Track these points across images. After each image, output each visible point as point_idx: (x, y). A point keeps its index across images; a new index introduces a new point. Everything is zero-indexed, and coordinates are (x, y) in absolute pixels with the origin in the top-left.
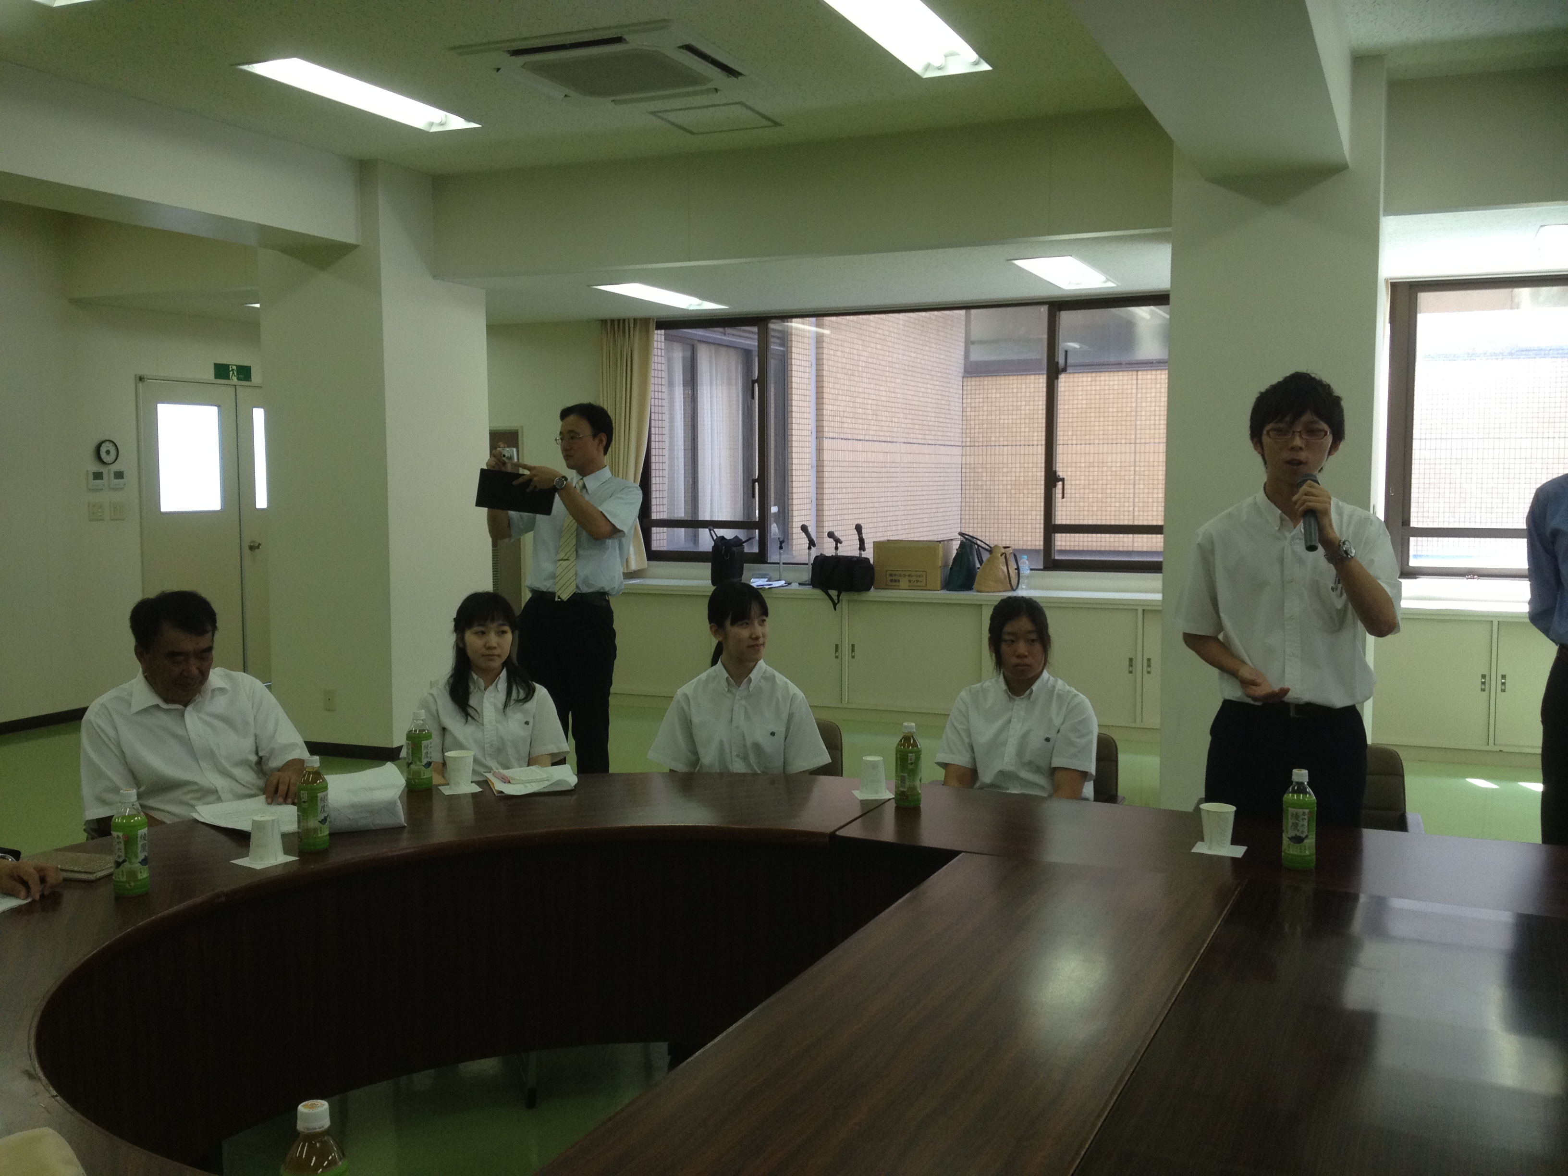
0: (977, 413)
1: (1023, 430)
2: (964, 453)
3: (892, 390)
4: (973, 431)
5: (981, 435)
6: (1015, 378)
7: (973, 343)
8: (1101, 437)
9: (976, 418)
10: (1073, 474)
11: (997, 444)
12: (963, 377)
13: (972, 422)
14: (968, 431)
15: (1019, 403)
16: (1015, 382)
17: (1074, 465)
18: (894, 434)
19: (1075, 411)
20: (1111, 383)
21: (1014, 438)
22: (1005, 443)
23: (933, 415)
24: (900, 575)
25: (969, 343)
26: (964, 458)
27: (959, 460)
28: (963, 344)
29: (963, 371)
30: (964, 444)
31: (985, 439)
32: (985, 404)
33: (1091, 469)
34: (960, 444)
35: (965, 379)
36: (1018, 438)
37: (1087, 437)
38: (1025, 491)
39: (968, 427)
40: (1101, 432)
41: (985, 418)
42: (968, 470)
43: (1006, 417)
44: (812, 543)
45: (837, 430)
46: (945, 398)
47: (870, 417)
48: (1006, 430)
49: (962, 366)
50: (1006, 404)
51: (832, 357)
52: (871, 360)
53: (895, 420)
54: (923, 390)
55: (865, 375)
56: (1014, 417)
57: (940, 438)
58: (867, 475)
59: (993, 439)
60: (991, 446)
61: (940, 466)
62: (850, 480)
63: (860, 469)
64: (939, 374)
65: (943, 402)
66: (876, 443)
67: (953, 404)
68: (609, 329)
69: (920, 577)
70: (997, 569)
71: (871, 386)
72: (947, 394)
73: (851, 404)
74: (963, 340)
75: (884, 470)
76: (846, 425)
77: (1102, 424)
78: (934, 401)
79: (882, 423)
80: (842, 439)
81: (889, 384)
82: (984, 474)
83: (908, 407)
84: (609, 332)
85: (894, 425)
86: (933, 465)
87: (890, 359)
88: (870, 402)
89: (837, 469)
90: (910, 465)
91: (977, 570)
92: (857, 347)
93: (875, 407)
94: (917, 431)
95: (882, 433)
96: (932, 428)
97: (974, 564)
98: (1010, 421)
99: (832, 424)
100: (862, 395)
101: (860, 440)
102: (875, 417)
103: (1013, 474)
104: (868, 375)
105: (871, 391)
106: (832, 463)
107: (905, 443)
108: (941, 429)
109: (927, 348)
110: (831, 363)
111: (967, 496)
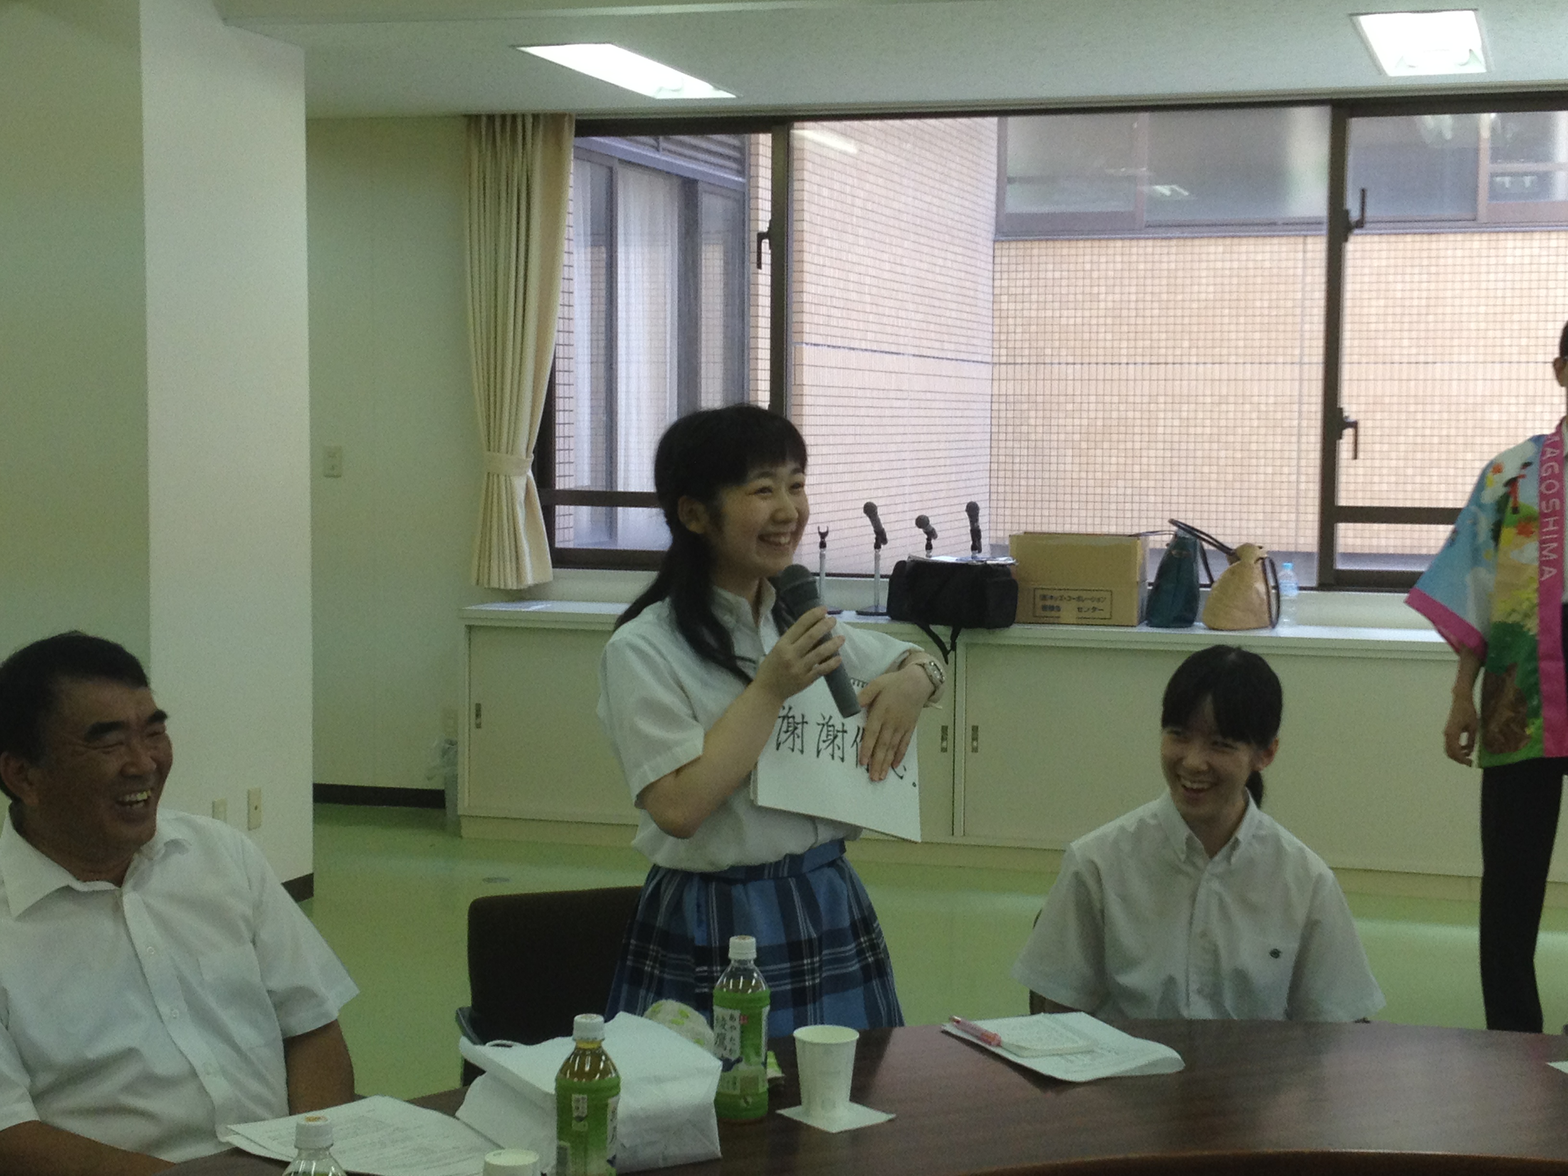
0: (1019, 306)
1: (1101, 336)
2: (996, 376)
3: (897, 260)
4: (1011, 336)
5: (1027, 345)
7: (1011, 180)
8: (1241, 351)
9: (1019, 314)
10: (1192, 415)
11: (1056, 360)
12: (995, 241)
13: (1011, 321)
14: (1003, 337)
15: (1095, 290)
16: (1088, 251)
17: (1192, 399)
18: (901, 340)
19: (1195, 305)
20: (1259, 257)
21: (1086, 352)
22: (1071, 359)
23: (954, 306)
24: (1062, 598)
25: (1004, 180)
26: (996, 383)
27: (986, 387)
28: (994, 183)
29: (992, 229)
30: (996, 360)
31: (1033, 352)
32: (1035, 290)
33: (1224, 407)
34: (988, 359)
35: (997, 245)
36: (1093, 351)
37: (1217, 351)
38: (1106, 445)
39: (1004, 329)
40: (1241, 343)
41: (1034, 313)
42: (1003, 406)
43: (1072, 313)
44: (881, 538)
45: (822, 330)
46: (970, 277)
47: (868, 308)
48: (1071, 336)
49: (993, 221)
50: (1072, 290)
51: (816, 199)
52: (869, 206)
53: (902, 314)
54: (940, 262)
55: (861, 231)
56: (1087, 313)
57: (963, 348)
58: (863, 412)
59: (1048, 351)
60: (1044, 364)
61: (962, 398)
62: (839, 421)
63: (854, 402)
64: (962, 235)
65: (968, 284)
66: (876, 354)
67: (980, 288)
68: (484, 133)
69: (1099, 600)
70: (1250, 587)
71: (872, 252)
72: (973, 270)
73: (841, 284)
74: (995, 175)
75: (886, 403)
76: (834, 322)
77: (1242, 328)
78: (955, 282)
79: (885, 320)
80: (829, 346)
81: (894, 250)
82: (1032, 414)
83: (920, 291)
84: (484, 139)
85: (900, 322)
86: (953, 397)
87: (896, 205)
88: (868, 280)
89: (822, 401)
90: (922, 396)
91: (1202, 589)
92: (850, 181)
93: (874, 291)
94: (933, 335)
95: (885, 338)
96: (953, 330)
97: (1198, 578)
98: (1079, 320)
99: (816, 319)
100: (857, 268)
101: (853, 349)
102: (874, 309)
103: (1085, 415)
104: (866, 233)
105: (869, 261)
106: (814, 391)
107: (914, 355)
108: (964, 332)
109: (945, 188)
110: (814, 208)
111: (1002, 451)
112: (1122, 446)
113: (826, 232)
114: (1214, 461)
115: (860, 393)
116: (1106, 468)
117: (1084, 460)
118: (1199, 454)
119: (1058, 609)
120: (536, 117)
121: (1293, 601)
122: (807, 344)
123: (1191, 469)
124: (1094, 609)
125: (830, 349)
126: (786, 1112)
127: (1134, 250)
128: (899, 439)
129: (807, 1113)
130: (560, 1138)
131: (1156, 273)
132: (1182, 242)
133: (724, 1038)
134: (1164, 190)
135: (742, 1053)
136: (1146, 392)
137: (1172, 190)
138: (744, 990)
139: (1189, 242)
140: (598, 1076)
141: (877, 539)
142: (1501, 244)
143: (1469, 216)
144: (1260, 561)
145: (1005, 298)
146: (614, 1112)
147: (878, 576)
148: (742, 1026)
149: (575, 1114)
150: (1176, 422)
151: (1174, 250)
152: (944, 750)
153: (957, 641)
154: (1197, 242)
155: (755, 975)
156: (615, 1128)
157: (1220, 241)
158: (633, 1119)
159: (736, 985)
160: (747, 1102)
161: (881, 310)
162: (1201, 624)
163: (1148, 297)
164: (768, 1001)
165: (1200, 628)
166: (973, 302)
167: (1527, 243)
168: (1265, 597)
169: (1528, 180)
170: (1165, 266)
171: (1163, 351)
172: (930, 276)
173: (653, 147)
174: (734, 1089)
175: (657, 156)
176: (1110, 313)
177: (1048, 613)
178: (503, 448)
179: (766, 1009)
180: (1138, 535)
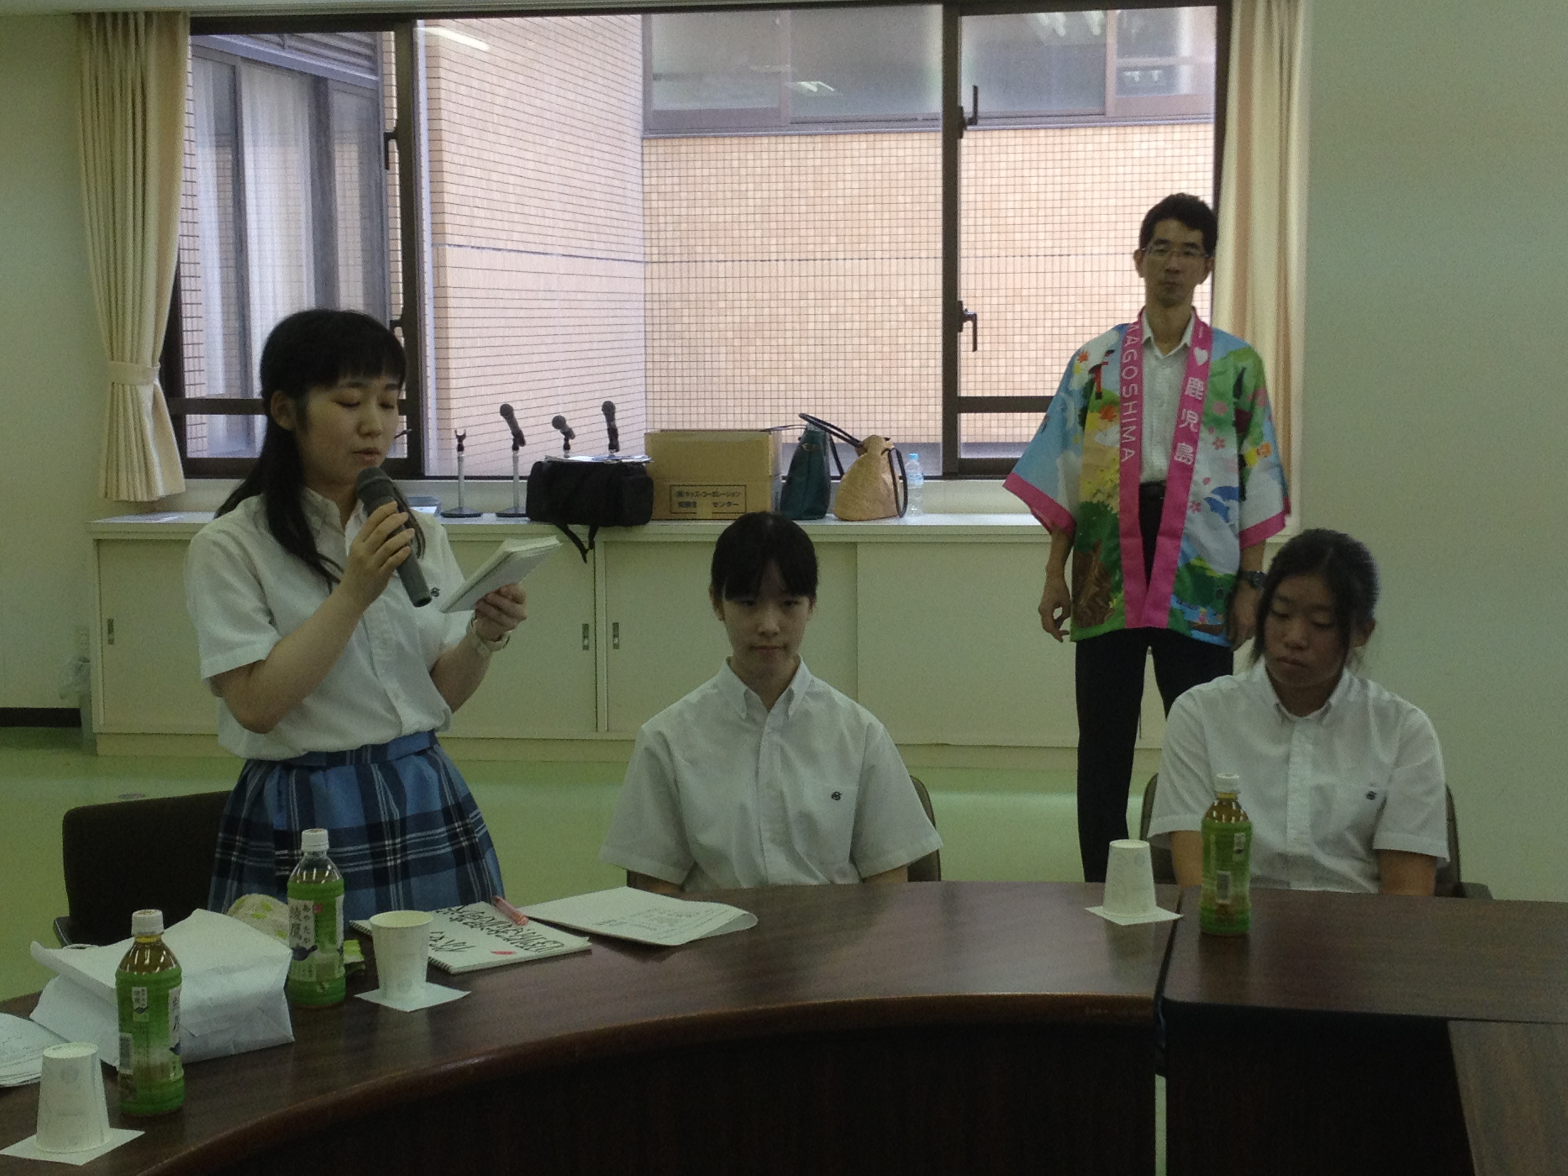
0: (669, 204)
1: (751, 233)
2: (648, 276)
3: (543, 159)
4: (662, 235)
5: (678, 243)
6: (735, 141)
7: (657, 77)
8: (886, 246)
9: (669, 212)
10: (841, 311)
11: (707, 258)
12: (643, 139)
13: (661, 220)
14: (654, 235)
15: (743, 187)
16: (735, 148)
17: (841, 295)
18: (549, 240)
19: (840, 201)
20: (901, 153)
21: (736, 249)
22: (721, 257)
23: (603, 205)
24: (699, 494)
25: (650, 77)
26: (648, 282)
27: (639, 286)
28: (640, 80)
29: (640, 127)
30: (648, 259)
31: (685, 250)
32: (684, 188)
33: (871, 302)
34: (640, 258)
35: (646, 143)
36: (744, 249)
37: (863, 246)
38: (759, 342)
39: (655, 228)
40: (886, 239)
41: (684, 211)
42: (656, 305)
43: (721, 210)
44: (519, 440)
45: (465, 231)
46: (619, 175)
47: (513, 208)
48: (721, 234)
49: (640, 119)
50: (721, 187)
51: (454, 97)
52: (510, 104)
53: (549, 213)
54: (587, 160)
55: (502, 130)
56: (736, 211)
57: (614, 247)
58: (511, 313)
59: (699, 249)
60: (696, 262)
61: (614, 297)
62: (486, 323)
63: (501, 304)
64: (609, 133)
65: (616, 183)
66: (524, 255)
67: (629, 186)
68: (94, 31)
69: (733, 494)
70: (877, 478)
71: (514, 151)
72: (621, 168)
73: (484, 184)
74: (640, 71)
75: (535, 304)
76: (477, 222)
77: (886, 223)
78: (603, 180)
79: (531, 220)
80: (473, 247)
81: (538, 148)
82: (686, 312)
83: (567, 190)
84: (95, 38)
85: (547, 222)
86: (605, 297)
87: (538, 102)
88: (512, 179)
89: (467, 303)
90: (573, 296)
91: (833, 481)
92: (489, 78)
93: (518, 190)
94: (581, 235)
95: (531, 238)
96: (601, 229)
97: (829, 472)
98: (729, 218)
99: (458, 220)
100: (500, 168)
101: (500, 250)
102: (519, 209)
103: (737, 312)
104: (508, 132)
105: (513, 161)
106: (459, 293)
107: (563, 255)
108: (614, 231)
109: (590, 85)
110: (452, 107)
111: (657, 350)
112: (774, 342)
113: (466, 131)
114: (864, 356)
115: (507, 294)
116: (759, 365)
117: (738, 357)
118: (849, 349)
119: (695, 504)
120: (148, 14)
121: (920, 491)
122: (449, 245)
123: (841, 363)
124: (729, 504)
125: (474, 250)
126: (365, 996)
127: (780, 147)
128: (549, 340)
129: (384, 996)
130: (121, 1030)
131: (803, 170)
132: (825, 138)
133: (299, 928)
134: (811, 86)
135: (316, 941)
136: (796, 288)
137: (819, 86)
138: (318, 882)
139: (833, 139)
140: (158, 969)
141: (514, 440)
142: (1129, 138)
143: (1097, 110)
144: (887, 452)
145: (654, 196)
146: (176, 1001)
147: (516, 478)
148: (316, 916)
149: (136, 1006)
150: (827, 318)
151: (819, 146)
152: (586, 648)
153: (595, 539)
154: (841, 138)
155: (329, 867)
156: (177, 1018)
157: (863, 137)
158: (201, 1009)
159: (309, 876)
160: (323, 988)
161: (526, 210)
162: (833, 516)
163: (796, 194)
164: (343, 889)
165: (830, 519)
166: (622, 200)
167: (1153, 137)
168: (892, 487)
169: (1156, 73)
170: (810, 162)
171: (811, 247)
172: (578, 175)
173: (278, 44)
174: (311, 976)
175: (283, 54)
176: (758, 210)
177: (683, 510)
178: (128, 355)
179: (340, 899)
180: (769, 430)
